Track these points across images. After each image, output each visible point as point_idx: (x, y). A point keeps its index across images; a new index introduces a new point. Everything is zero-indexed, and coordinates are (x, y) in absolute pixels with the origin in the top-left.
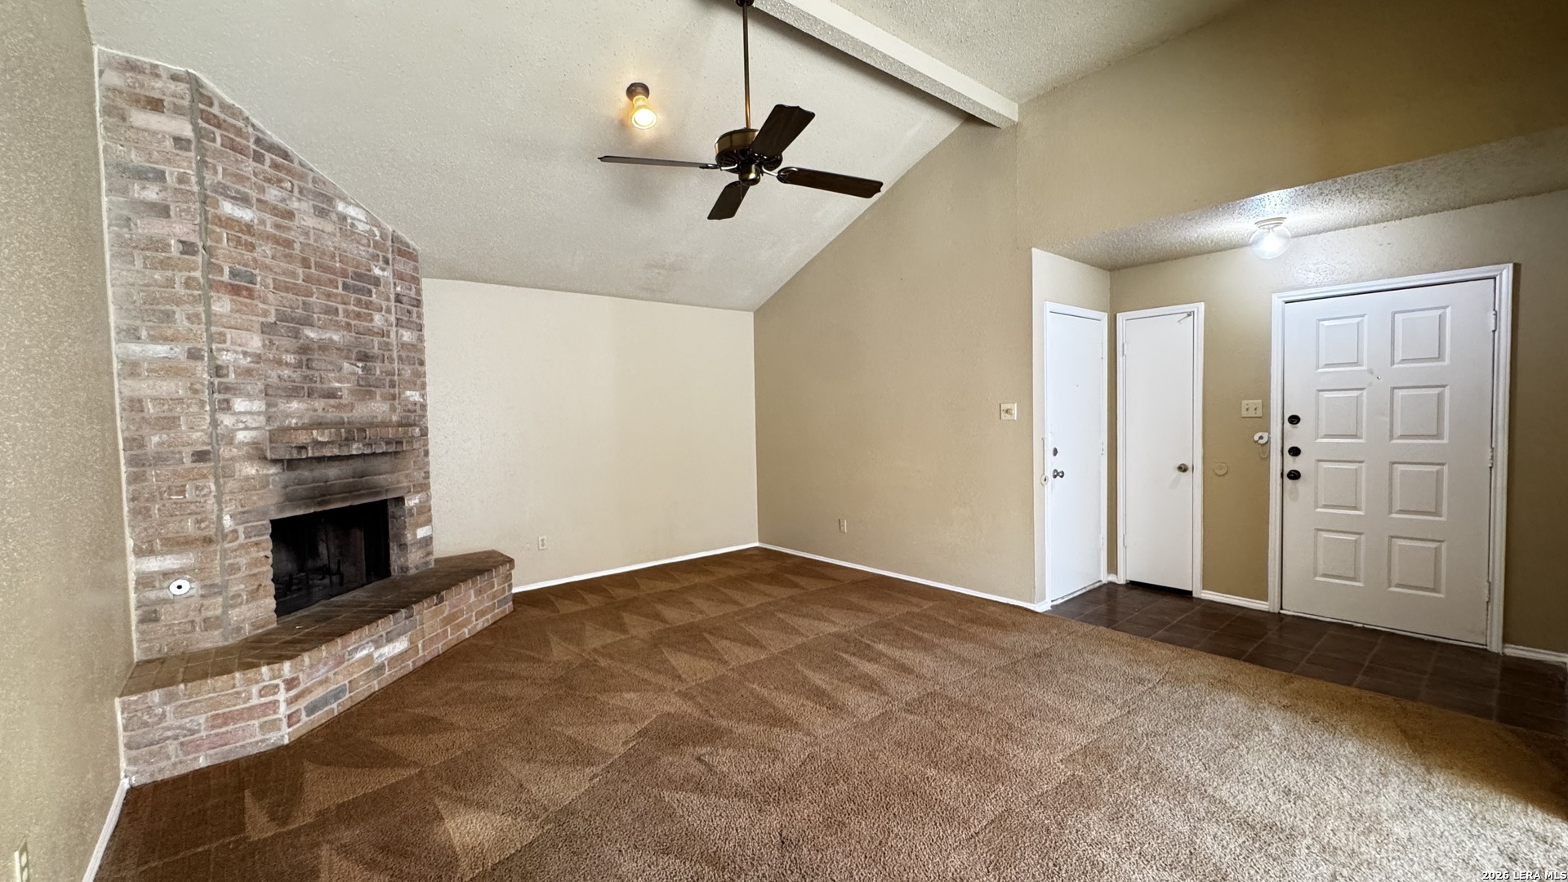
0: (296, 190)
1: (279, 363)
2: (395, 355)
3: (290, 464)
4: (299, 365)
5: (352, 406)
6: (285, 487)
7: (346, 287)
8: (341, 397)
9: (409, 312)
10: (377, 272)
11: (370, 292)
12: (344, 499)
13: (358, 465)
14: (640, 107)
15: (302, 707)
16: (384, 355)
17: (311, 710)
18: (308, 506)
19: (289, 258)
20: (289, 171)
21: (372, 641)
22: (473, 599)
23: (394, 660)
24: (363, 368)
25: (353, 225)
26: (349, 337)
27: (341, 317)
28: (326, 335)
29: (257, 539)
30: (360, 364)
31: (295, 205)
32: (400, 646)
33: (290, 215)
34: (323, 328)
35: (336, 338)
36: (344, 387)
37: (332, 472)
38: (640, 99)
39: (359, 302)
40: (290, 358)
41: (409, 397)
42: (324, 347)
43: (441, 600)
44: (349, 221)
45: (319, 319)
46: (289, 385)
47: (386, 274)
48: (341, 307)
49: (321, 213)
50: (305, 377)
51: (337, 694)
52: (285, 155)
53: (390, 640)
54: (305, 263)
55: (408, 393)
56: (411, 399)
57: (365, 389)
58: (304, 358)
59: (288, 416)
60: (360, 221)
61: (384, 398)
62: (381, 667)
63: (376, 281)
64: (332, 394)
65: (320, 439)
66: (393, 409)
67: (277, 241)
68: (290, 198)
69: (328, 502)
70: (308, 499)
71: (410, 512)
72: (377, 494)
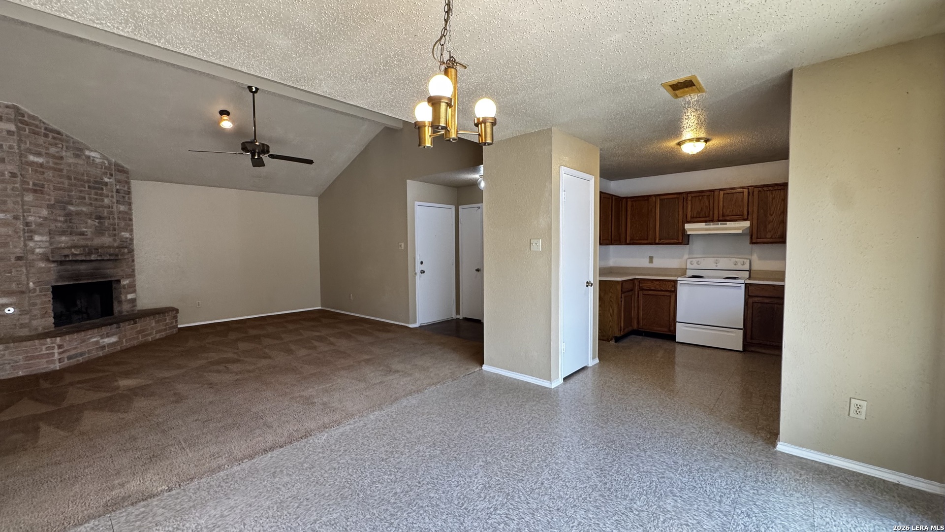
0: (64, 147)
1: (56, 220)
2: (116, 217)
3: (61, 263)
4: (66, 221)
5: (92, 240)
6: (58, 272)
7: (89, 187)
8: (87, 235)
9: (124, 197)
10: (106, 180)
11: (102, 189)
12: (88, 279)
13: (94, 264)
14: (225, 120)
15: (66, 356)
16: (110, 217)
17: (69, 358)
18: (69, 281)
19: (61, 176)
20: (60, 140)
21: (99, 335)
22: (154, 324)
23: (110, 345)
24: (98, 223)
25: (93, 160)
26: (92, 209)
27: (87, 200)
28: (79, 209)
29: (45, 293)
30: (97, 221)
31: (64, 154)
32: (113, 339)
33: (62, 158)
34: (78, 205)
35: (84, 209)
36: (89, 231)
37: (83, 267)
38: (225, 117)
39: (96, 194)
40: (62, 219)
42: (78, 213)
43: (135, 323)
44: (92, 158)
45: (76, 201)
46: (61, 230)
47: (111, 180)
48: (87, 196)
49: (77, 156)
50: (69, 227)
51: (82, 354)
52: (59, 133)
53: (108, 336)
54: (69, 178)
55: (123, 233)
56: (125, 236)
57: (100, 232)
58: (68, 218)
59: (60, 243)
60: (97, 158)
61: (110, 236)
62: (103, 347)
63: (106, 184)
64: (82, 234)
65: (75, 252)
66: (115, 240)
67: (55, 170)
68: (61, 151)
69: (80, 280)
70: (70, 278)
71: (124, 287)
72: (106, 278)
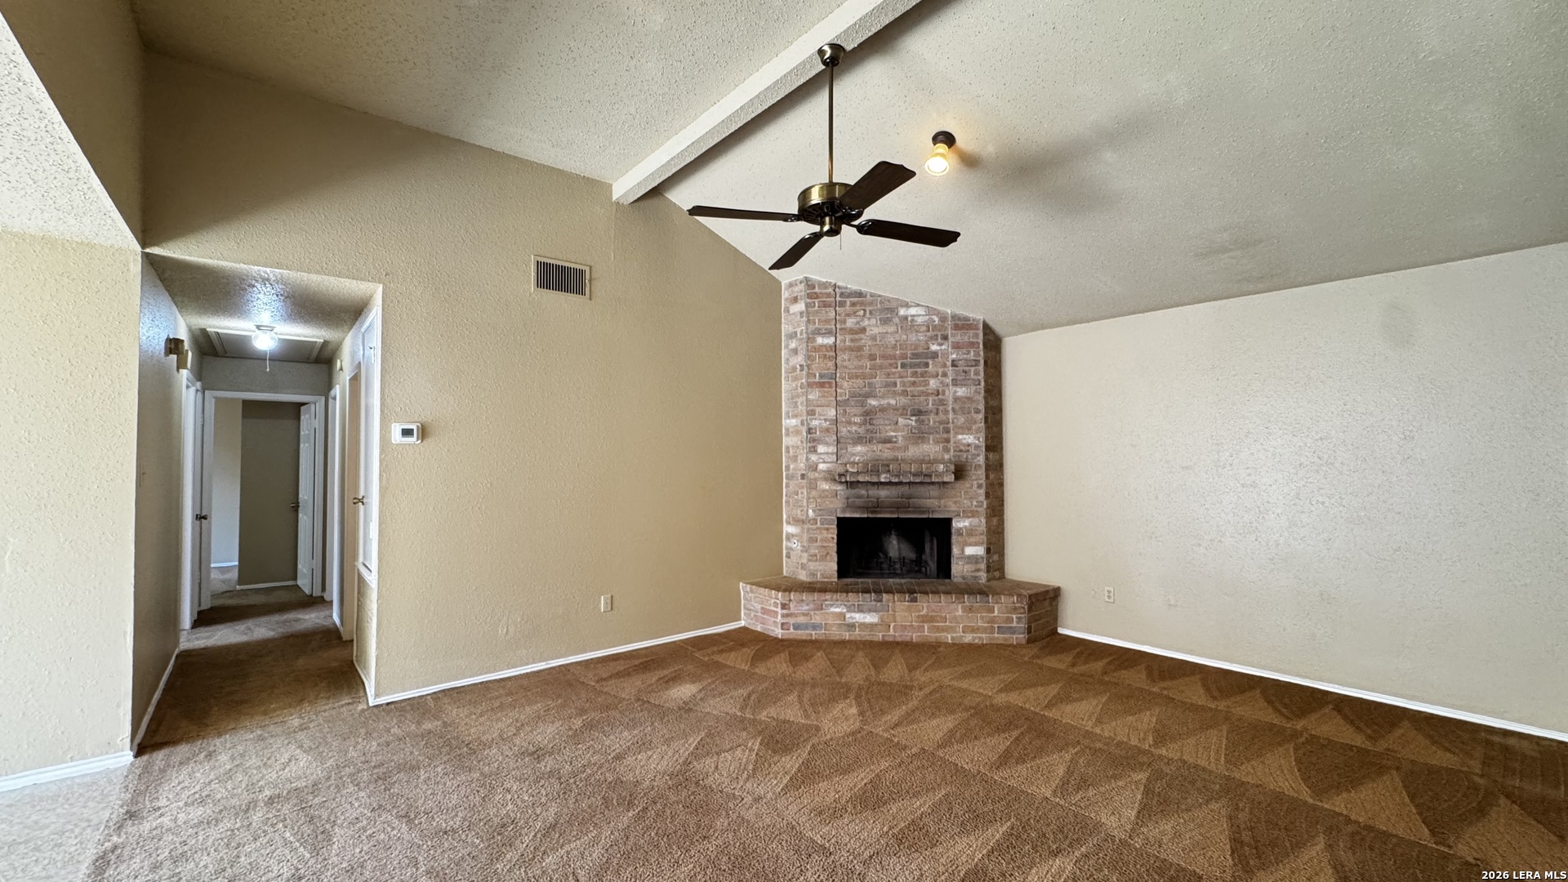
0: (868, 312)
1: (849, 423)
2: (950, 408)
3: (851, 485)
4: (864, 423)
5: (906, 448)
6: (848, 498)
7: (903, 366)
8: (896, 442)
9: (965, 372)
10: (934, 348)
11: (927, 365)
12: (892, 512)
13: (905, 489)
14: (937, 154)
15: (792, 622)
16: (938, 409)
17: (797, 627)
18: (863, 513)
19: (859, 358)
20: (862, 304)
21: (845, 605)
22: (960, 612)
23: (863, 626)
24: (916, 421)
25: (912, 321)
26: (903, 400)
27: (899, 388)
28: (884, 402)
29: (827, 526)
30: (914, 418)
31: (866, 323)
32: (870, 618)
33: (863, 330)
34: (882, 397)
35: (893, 402)
36: (899, 436)
37: (883, 493)
38: (942, 148)
39: (915, 374)
40: (857, 420)
41: (961, 440)
42: (883, 409)
44: (909, 319)
45: (880, 392)
46: (856, 436)
47: (943, 347)
48: (898, 381)
49: (885, 321)
50: (868, 430)
51: (815, 627)
52: (860, 294)
53: (860, 610)
54: (872, 357)
55: (960, 437)
56: (964, 441)
57: (919, 436)
58: (868, 418)
59: (854, 455)
60: (919, 315)
61: (937, 442)
62: (851, 626)
63: (935, 355)
64: (888, 441)
66: (946, 450)
67: (851, 349)
68: (863, 320)
69: (880, 512)
70: (866, 508)
71: (959, 532)
72: (923, 512)
